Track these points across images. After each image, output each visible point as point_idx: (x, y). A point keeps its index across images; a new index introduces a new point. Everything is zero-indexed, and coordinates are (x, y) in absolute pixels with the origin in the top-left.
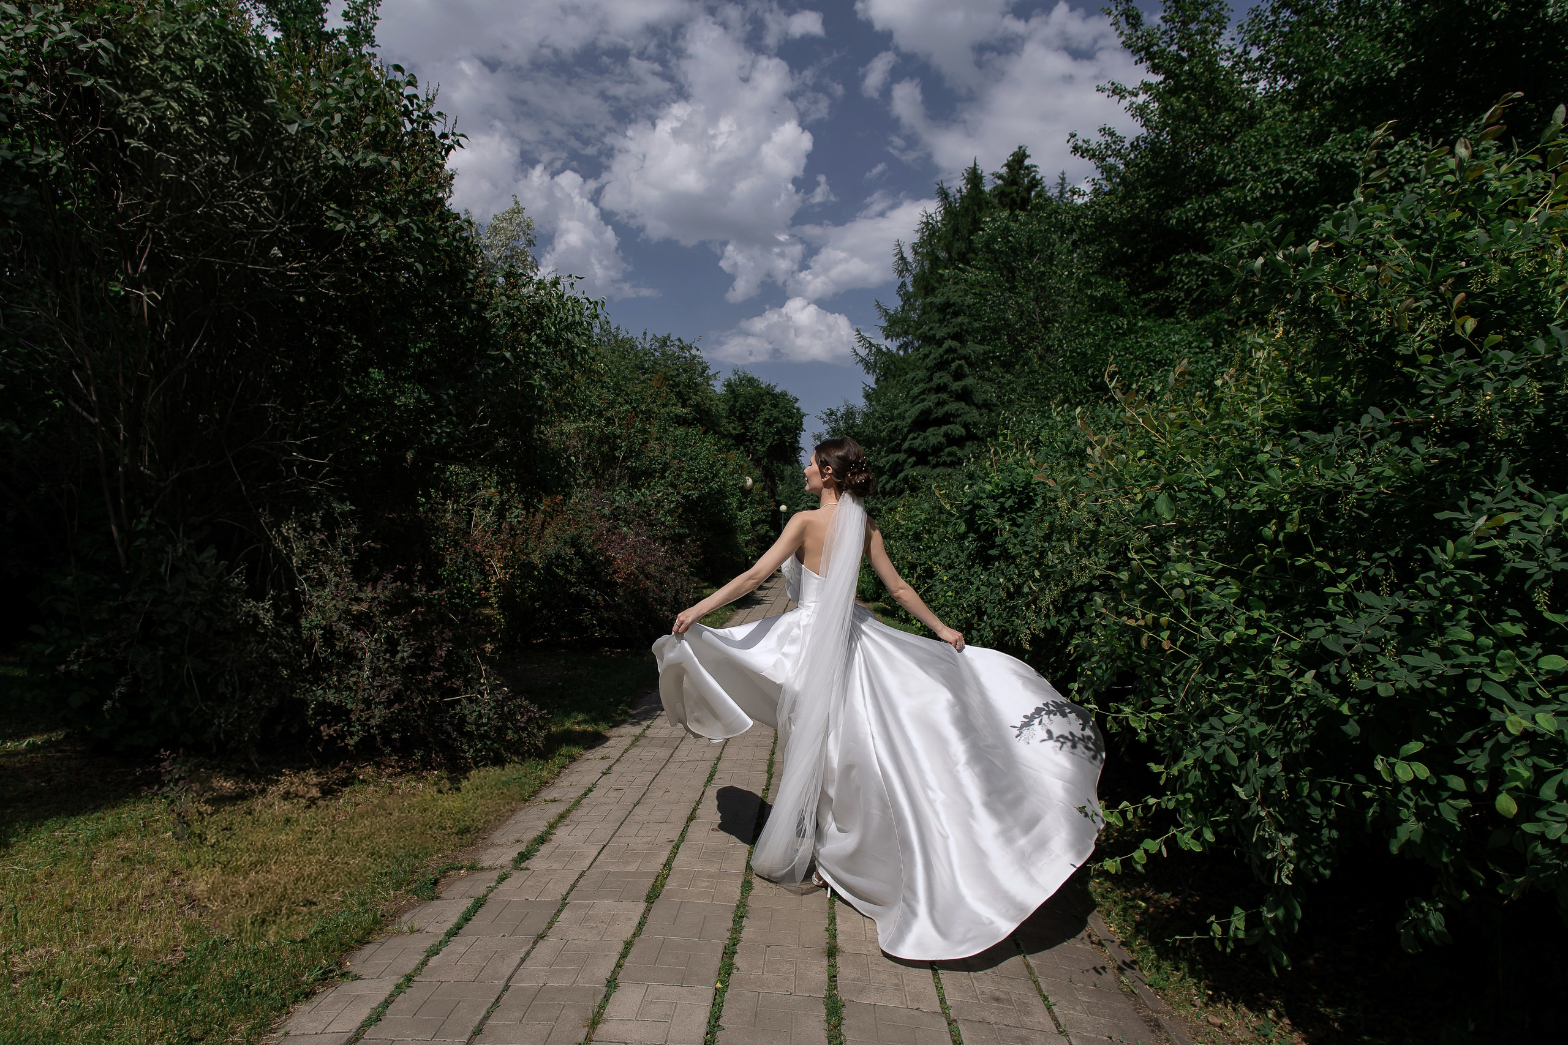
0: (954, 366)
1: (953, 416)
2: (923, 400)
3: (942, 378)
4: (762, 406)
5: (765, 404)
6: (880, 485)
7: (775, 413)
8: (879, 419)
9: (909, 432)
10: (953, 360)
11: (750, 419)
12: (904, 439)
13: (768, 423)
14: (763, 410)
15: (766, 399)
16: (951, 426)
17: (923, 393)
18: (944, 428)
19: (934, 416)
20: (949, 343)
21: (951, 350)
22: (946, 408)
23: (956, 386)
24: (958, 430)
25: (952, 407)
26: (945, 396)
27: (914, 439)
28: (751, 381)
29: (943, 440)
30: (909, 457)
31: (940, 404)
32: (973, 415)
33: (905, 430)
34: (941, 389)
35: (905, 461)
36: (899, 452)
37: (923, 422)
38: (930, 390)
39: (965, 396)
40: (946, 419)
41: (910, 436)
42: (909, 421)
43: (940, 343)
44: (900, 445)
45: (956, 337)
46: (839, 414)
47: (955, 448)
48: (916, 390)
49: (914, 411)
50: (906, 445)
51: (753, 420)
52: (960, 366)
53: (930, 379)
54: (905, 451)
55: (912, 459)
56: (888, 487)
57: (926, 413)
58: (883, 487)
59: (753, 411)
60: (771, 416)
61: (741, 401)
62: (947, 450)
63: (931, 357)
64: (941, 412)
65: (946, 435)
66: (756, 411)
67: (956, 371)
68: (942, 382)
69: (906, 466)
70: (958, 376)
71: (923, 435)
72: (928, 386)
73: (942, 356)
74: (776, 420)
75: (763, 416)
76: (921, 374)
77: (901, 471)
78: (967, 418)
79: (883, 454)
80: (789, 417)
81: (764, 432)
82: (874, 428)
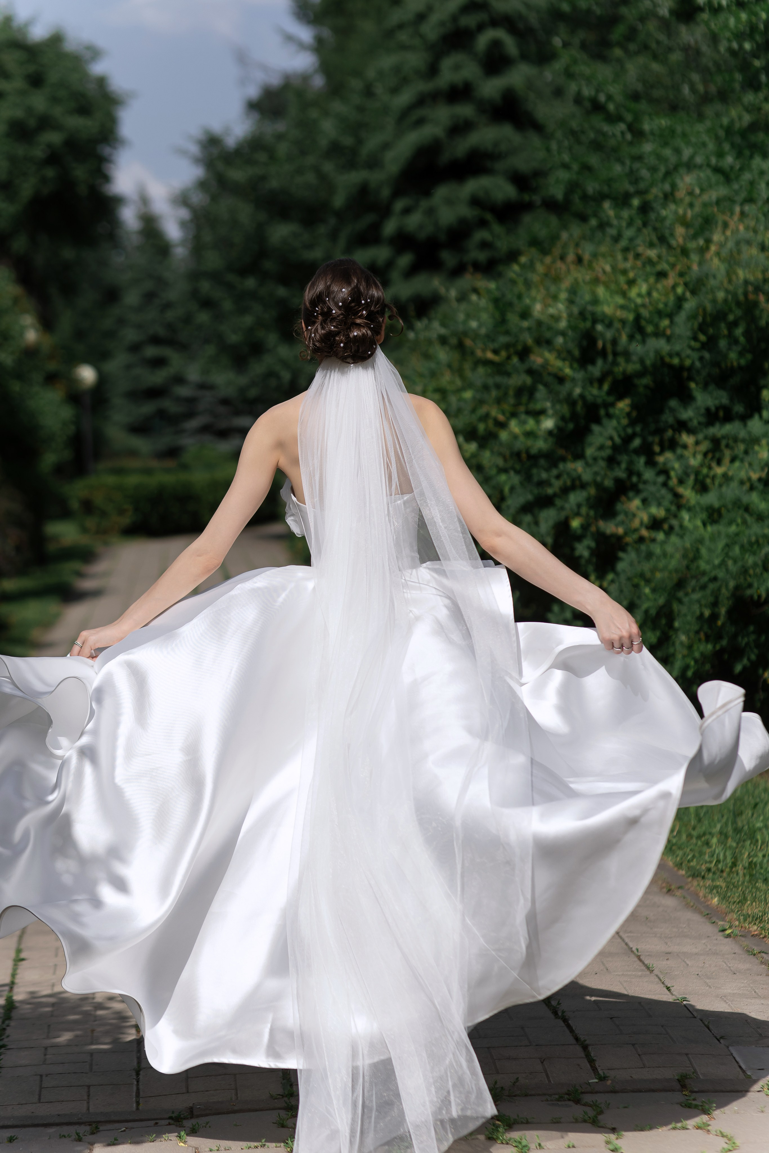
0: (483, 40)
9: (397, 193)
10: (481, 27)
17: (421, 101)
19: (445, 157)
27: (407, 211)
30: (399, 253)
35: (390, 264)
48: (405, 98)
50: (390, 228)
52: (496, 44)
53: (433, 70)
55: (405, 260)
60: (29, 110)
63: (435, 18)
69: (395, 275)
71: (424, 204)
73: (454, 18)
79: (342, 243)
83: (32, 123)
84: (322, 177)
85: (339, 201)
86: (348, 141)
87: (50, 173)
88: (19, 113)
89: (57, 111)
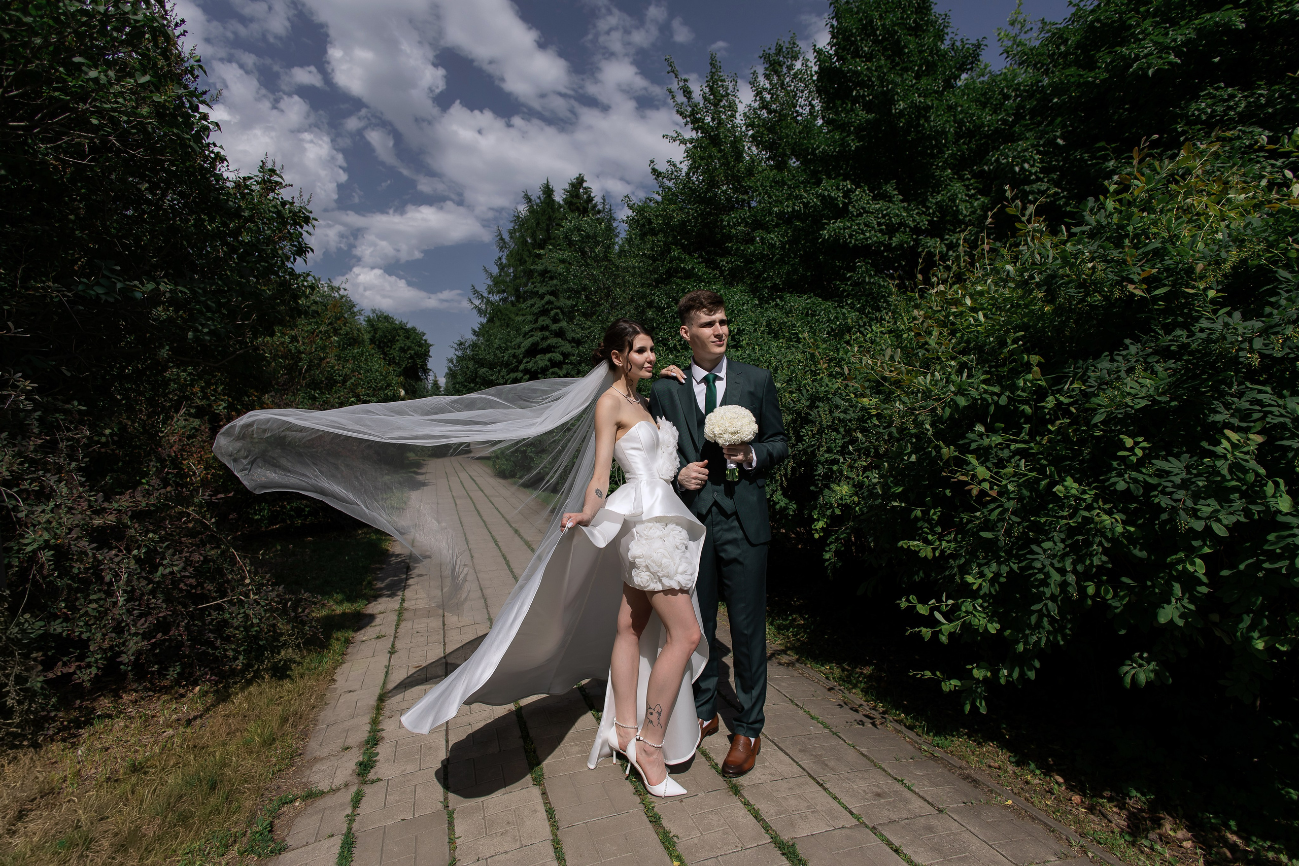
1: (554, 347)
2: (532, 336)
3: (543, 321)
4: (397, 338)
5: (399, 336)
7: (408, 343)
12: (520, 363)
13: (402, 350)
14: (398, 341)
15: (401, 332)
16: (554, 354)
18: (548, 356)
20: (547, 298)
21: (549, 302)
22: (549, 342)
23: (555, 327)
24: (559, 357)
25: (553, 341)
26: (547, 333)
28: (387, 318)
29: (548, 364)
31: (544, 339)
32: (567, 347)
33: (521, 356)
34: (543, 328)
36: (517, 371)
37: (533, 351)
38: (536, 329)
39: (560, 334)
40: (549, 349)
41: (525, 361)
42: (523, 350)
43: (542, 297)
44: (517, 367)
45: (552, 293)
46: (467, 345)
47: (556, 369)
49: (527, 343)
54: (522, 371)
57: (535, 345)
59: (390, 341)
61: (379, 333)
62: (551, 370)
64: (545, 344)
65: (550, 360)
66: (393, 341)
67: (554, 317)
68: (545, 323)
70: (555, 320)
72: (534, 326)
74: (409, 348)
75: (398, 345)
76: (530, 318)
78: (564, 349)
80: (419, 346)
81: (400, 357)
82: (495, 355)
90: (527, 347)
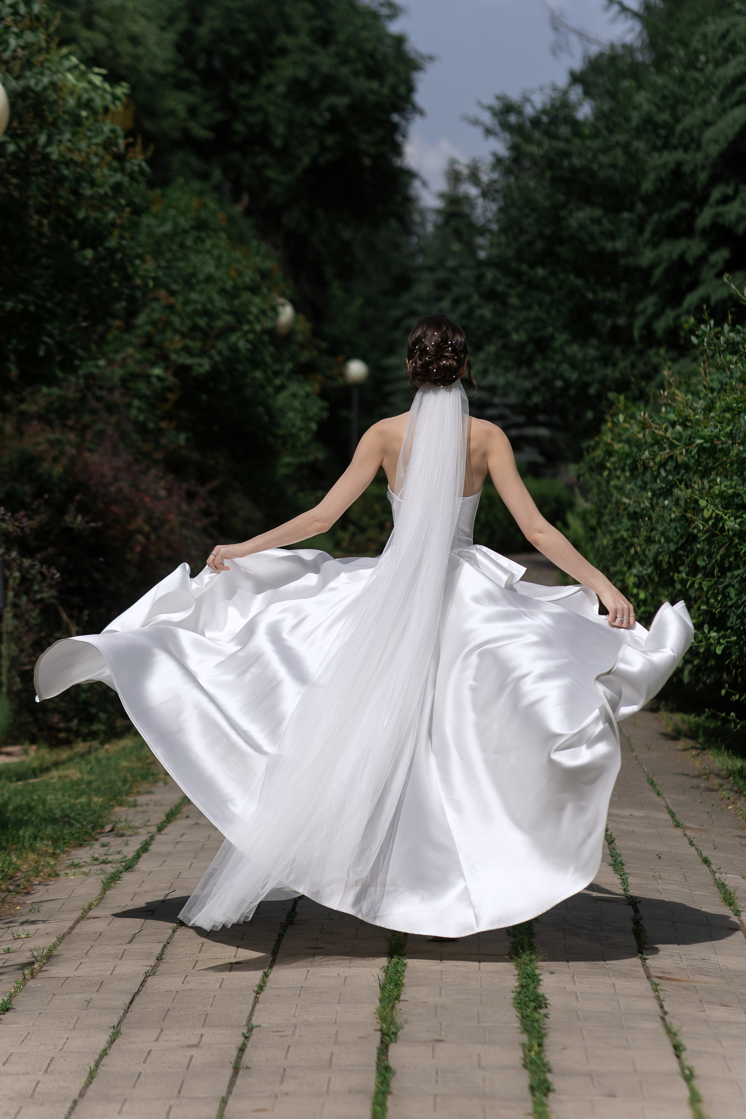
5: (291, 30)
6: (639, 322)
8: (639, 132)
9: (714, 180)
11: (243, 77)
12: (702, 200)
14: (283, 52)
27: (726, 200)
30: (713, 248)
33: (703, 177)
35: (702, 259)
36: (689, 233)
41: (716, 194)
42: (714, 150)
44: (690, 216)
51: (254, 80)
54: (704, 232)
56: (660, 326)
58: (648, 326)
60: (313, 69)
69: (707, 273)
77: (693, 286)
79: (647, 234)
83: (315, 84)
84: (632, 156)
85: (647, 186)
86: (665, 116)
87: (330, 140)
88: (302, 73)
89: (345, 71)
90: (723, 144)
